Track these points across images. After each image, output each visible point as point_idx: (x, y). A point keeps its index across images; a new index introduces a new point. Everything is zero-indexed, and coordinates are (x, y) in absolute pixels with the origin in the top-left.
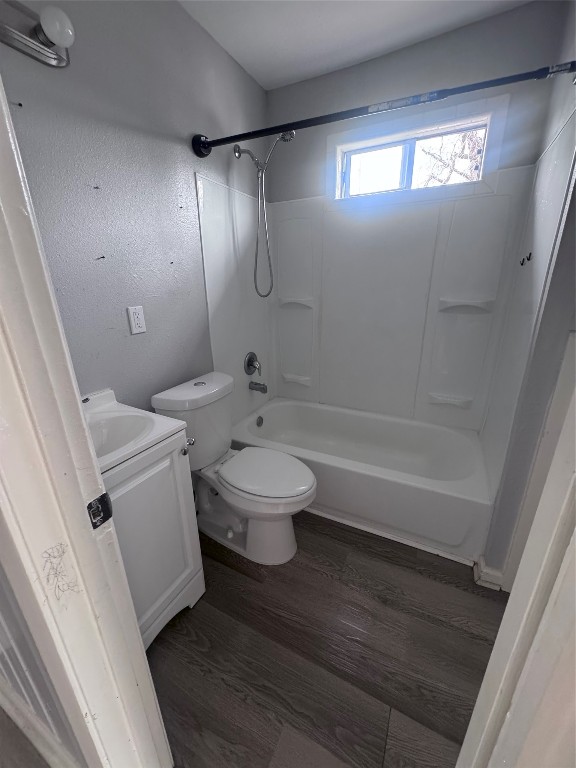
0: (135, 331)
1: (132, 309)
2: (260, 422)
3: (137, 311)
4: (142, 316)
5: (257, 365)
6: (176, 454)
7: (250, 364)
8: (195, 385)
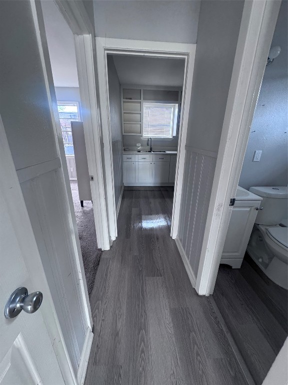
0: (255, 160)
1: (257, 151)
3: (259, 153)
4: (260, 155)
6: (253, 208)
8: (273, 189)
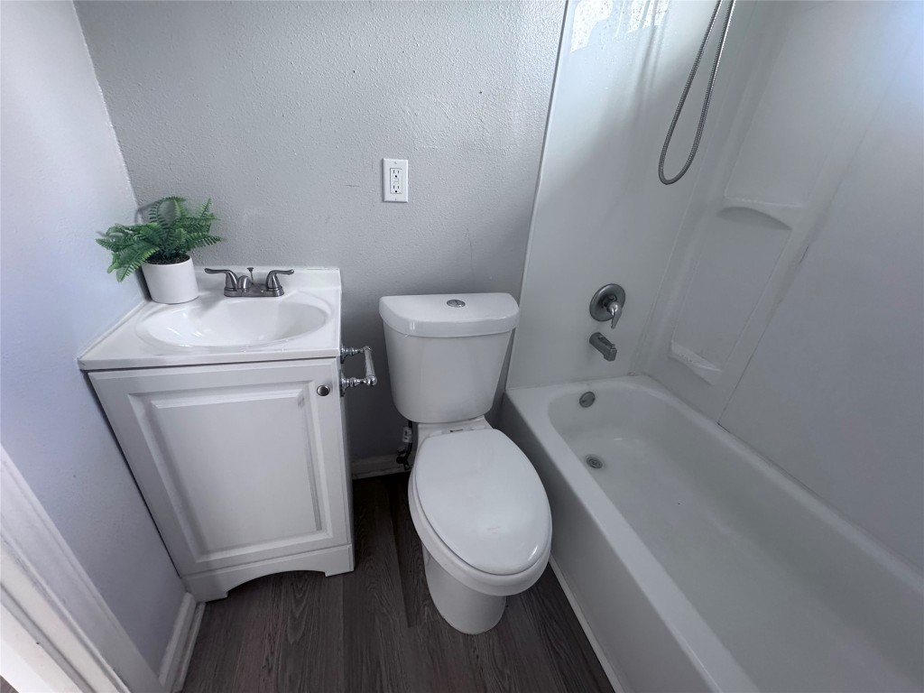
0: (389, 197)
1: (389, 162)
2: (587, 400)
4: (404, 179)
5: (615, 308)
7: (605, 302)
8: (449, 303)
